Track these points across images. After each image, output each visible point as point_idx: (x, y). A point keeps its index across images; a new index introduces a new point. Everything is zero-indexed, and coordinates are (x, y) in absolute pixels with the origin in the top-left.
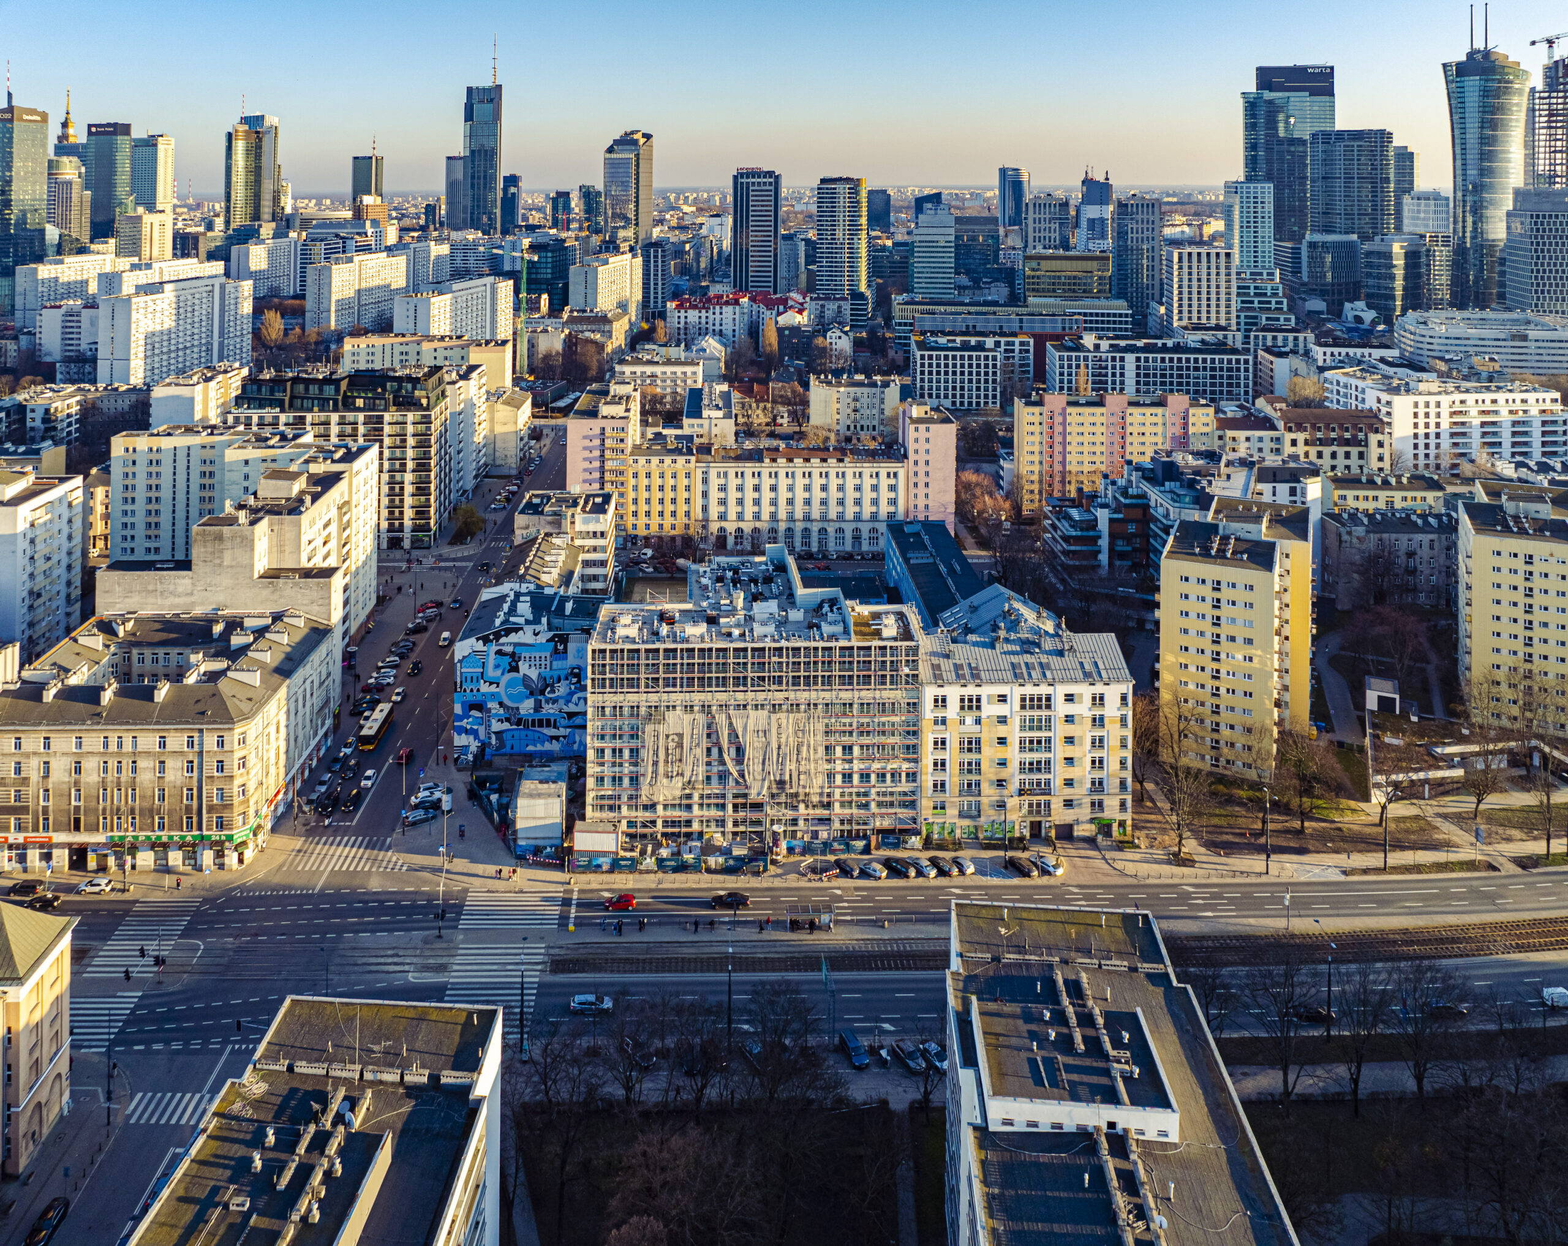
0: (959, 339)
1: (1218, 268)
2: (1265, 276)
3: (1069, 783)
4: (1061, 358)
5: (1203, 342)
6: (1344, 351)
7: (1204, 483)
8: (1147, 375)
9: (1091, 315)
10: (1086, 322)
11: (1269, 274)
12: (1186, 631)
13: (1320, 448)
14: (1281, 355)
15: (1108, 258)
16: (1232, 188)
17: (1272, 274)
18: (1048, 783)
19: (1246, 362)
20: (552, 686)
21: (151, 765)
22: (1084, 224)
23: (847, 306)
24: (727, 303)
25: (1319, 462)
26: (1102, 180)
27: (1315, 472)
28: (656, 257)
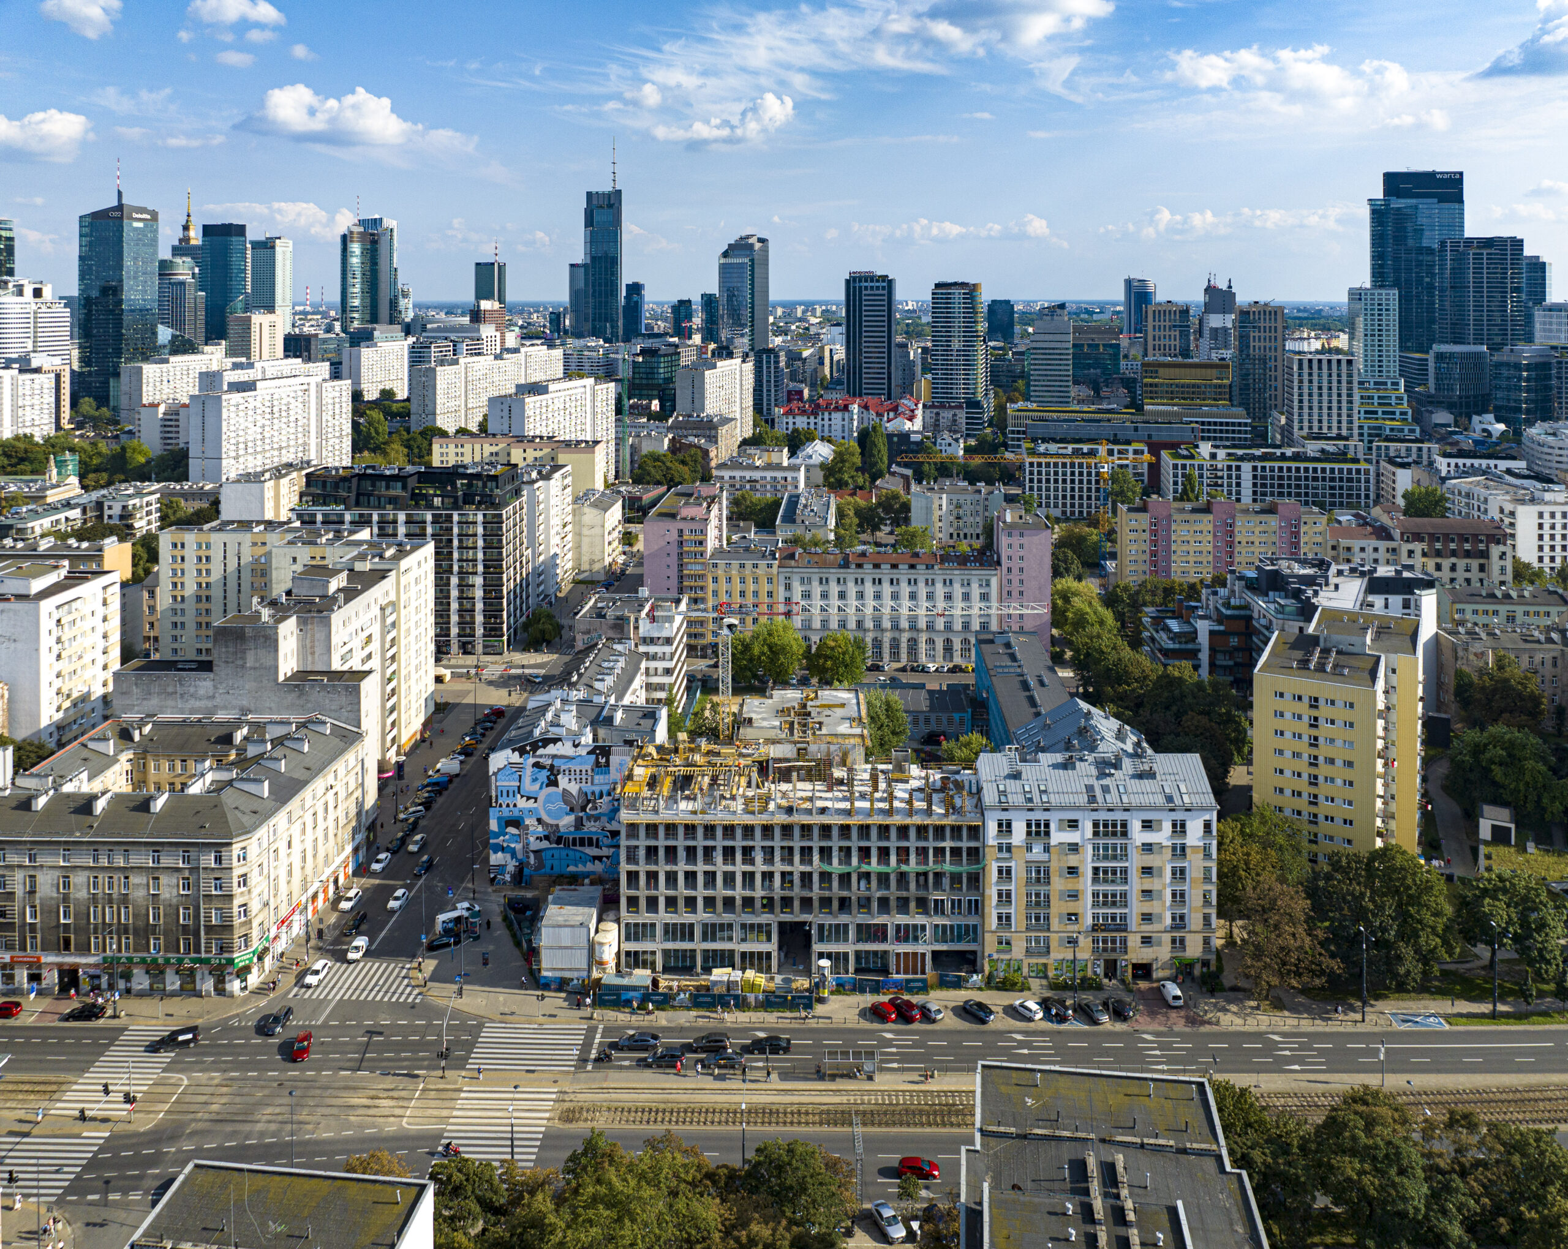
0: (1070, 447)
1: (1339, 375)
2: (1389, 386)
3: (1147, 918)
4: (1175, 467)
5: (1323, 451)
6: (1468, 462)
7: (1310, 593)
8: (1264, 485)
9: (1209, 423)
10: (1203, 431)
11: (1393, 384)
12: (1281, 752)
13: (1439, 560)
14: (1404, 466)
15: (1227, 366)
16: (1356, 295)
17: (1397, 384)
18: (1124, 917)
19: (1367, 472)
20: (594, 802)
21: (145, 881)
22: (1206, 333)
23: (962, 415)
24: (837, 409)
25: (1436, 574)
26: (1225, 288)
27: (1429, 584)
28: (768, 362)
